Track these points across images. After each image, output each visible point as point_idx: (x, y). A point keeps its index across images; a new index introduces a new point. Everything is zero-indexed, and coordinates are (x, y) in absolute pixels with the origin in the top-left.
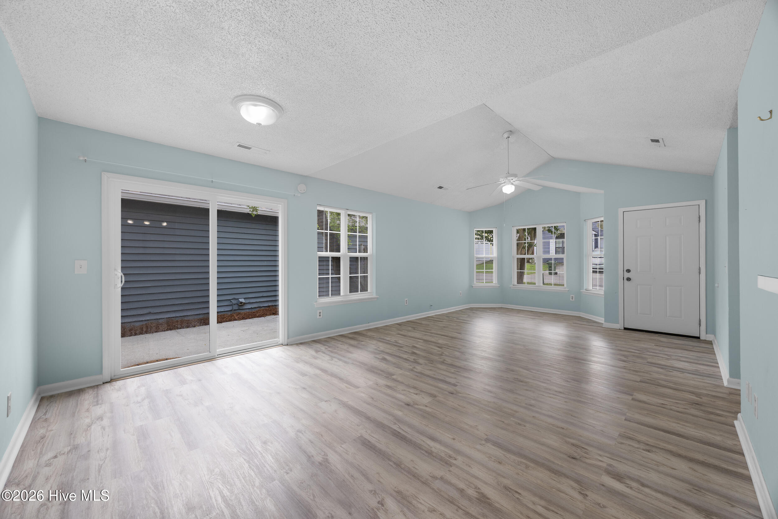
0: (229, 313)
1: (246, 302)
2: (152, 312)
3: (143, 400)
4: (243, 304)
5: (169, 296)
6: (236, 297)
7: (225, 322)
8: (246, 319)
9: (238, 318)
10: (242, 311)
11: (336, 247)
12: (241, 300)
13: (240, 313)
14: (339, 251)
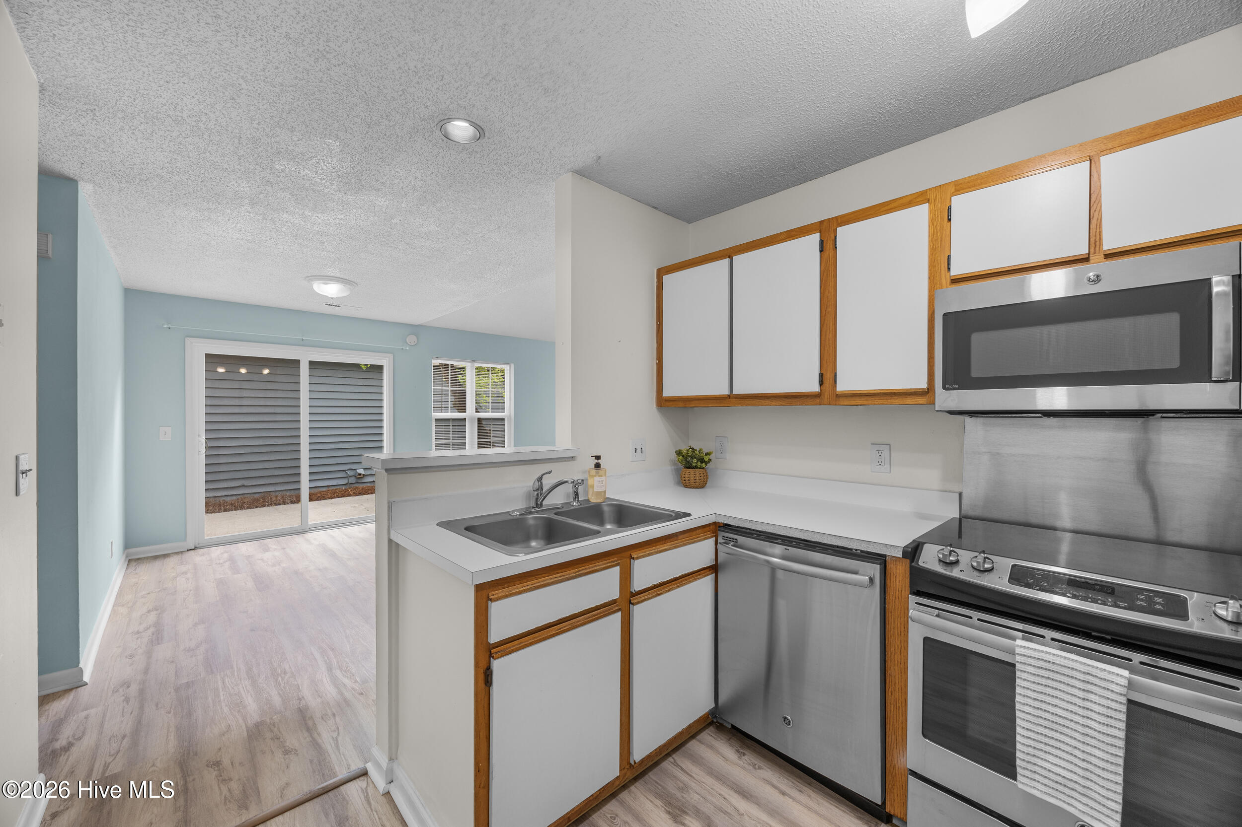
0: (344, 488)
1: (367, 474)
2: (246, 485)
3: (224, 562)
4: (362, 476)
5: (267, 465)
6: (354, 467)
7: (336, 498)
8: (364, 494)
9: (354, 493)
10: (361, 486)
11: (461, 406)
12: (359, 471)
13: (357, 488)
14: (465, 411)
